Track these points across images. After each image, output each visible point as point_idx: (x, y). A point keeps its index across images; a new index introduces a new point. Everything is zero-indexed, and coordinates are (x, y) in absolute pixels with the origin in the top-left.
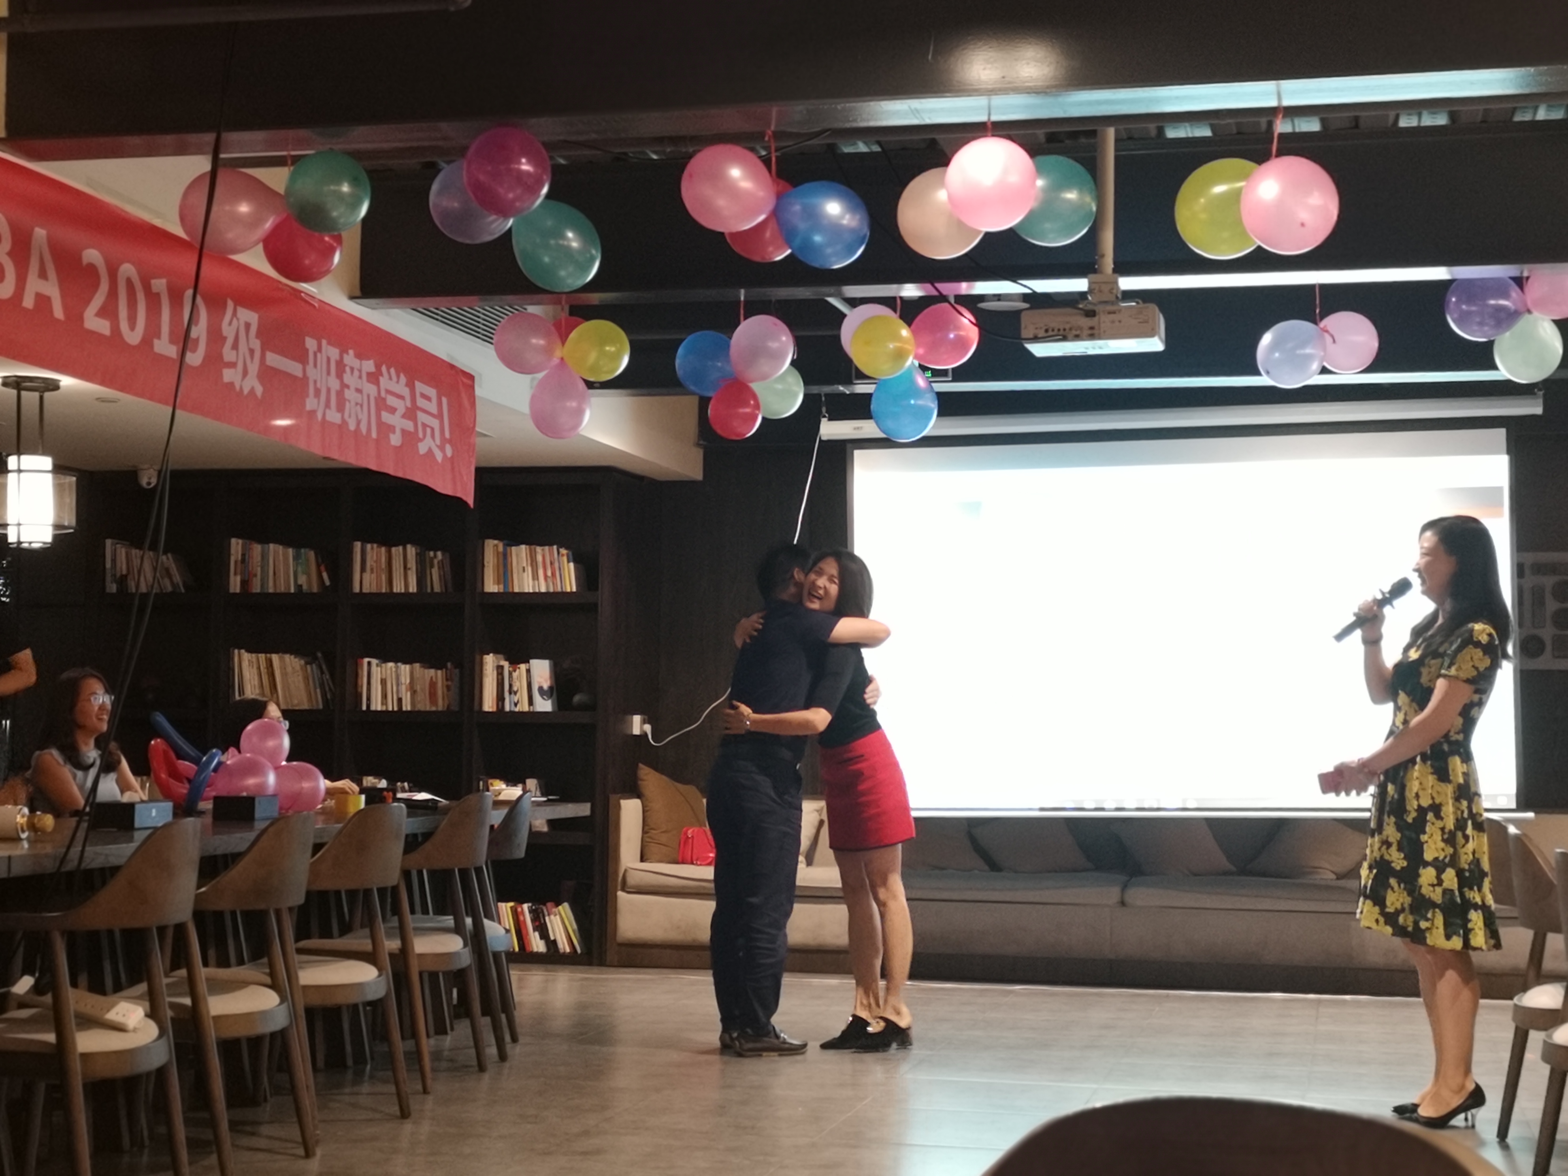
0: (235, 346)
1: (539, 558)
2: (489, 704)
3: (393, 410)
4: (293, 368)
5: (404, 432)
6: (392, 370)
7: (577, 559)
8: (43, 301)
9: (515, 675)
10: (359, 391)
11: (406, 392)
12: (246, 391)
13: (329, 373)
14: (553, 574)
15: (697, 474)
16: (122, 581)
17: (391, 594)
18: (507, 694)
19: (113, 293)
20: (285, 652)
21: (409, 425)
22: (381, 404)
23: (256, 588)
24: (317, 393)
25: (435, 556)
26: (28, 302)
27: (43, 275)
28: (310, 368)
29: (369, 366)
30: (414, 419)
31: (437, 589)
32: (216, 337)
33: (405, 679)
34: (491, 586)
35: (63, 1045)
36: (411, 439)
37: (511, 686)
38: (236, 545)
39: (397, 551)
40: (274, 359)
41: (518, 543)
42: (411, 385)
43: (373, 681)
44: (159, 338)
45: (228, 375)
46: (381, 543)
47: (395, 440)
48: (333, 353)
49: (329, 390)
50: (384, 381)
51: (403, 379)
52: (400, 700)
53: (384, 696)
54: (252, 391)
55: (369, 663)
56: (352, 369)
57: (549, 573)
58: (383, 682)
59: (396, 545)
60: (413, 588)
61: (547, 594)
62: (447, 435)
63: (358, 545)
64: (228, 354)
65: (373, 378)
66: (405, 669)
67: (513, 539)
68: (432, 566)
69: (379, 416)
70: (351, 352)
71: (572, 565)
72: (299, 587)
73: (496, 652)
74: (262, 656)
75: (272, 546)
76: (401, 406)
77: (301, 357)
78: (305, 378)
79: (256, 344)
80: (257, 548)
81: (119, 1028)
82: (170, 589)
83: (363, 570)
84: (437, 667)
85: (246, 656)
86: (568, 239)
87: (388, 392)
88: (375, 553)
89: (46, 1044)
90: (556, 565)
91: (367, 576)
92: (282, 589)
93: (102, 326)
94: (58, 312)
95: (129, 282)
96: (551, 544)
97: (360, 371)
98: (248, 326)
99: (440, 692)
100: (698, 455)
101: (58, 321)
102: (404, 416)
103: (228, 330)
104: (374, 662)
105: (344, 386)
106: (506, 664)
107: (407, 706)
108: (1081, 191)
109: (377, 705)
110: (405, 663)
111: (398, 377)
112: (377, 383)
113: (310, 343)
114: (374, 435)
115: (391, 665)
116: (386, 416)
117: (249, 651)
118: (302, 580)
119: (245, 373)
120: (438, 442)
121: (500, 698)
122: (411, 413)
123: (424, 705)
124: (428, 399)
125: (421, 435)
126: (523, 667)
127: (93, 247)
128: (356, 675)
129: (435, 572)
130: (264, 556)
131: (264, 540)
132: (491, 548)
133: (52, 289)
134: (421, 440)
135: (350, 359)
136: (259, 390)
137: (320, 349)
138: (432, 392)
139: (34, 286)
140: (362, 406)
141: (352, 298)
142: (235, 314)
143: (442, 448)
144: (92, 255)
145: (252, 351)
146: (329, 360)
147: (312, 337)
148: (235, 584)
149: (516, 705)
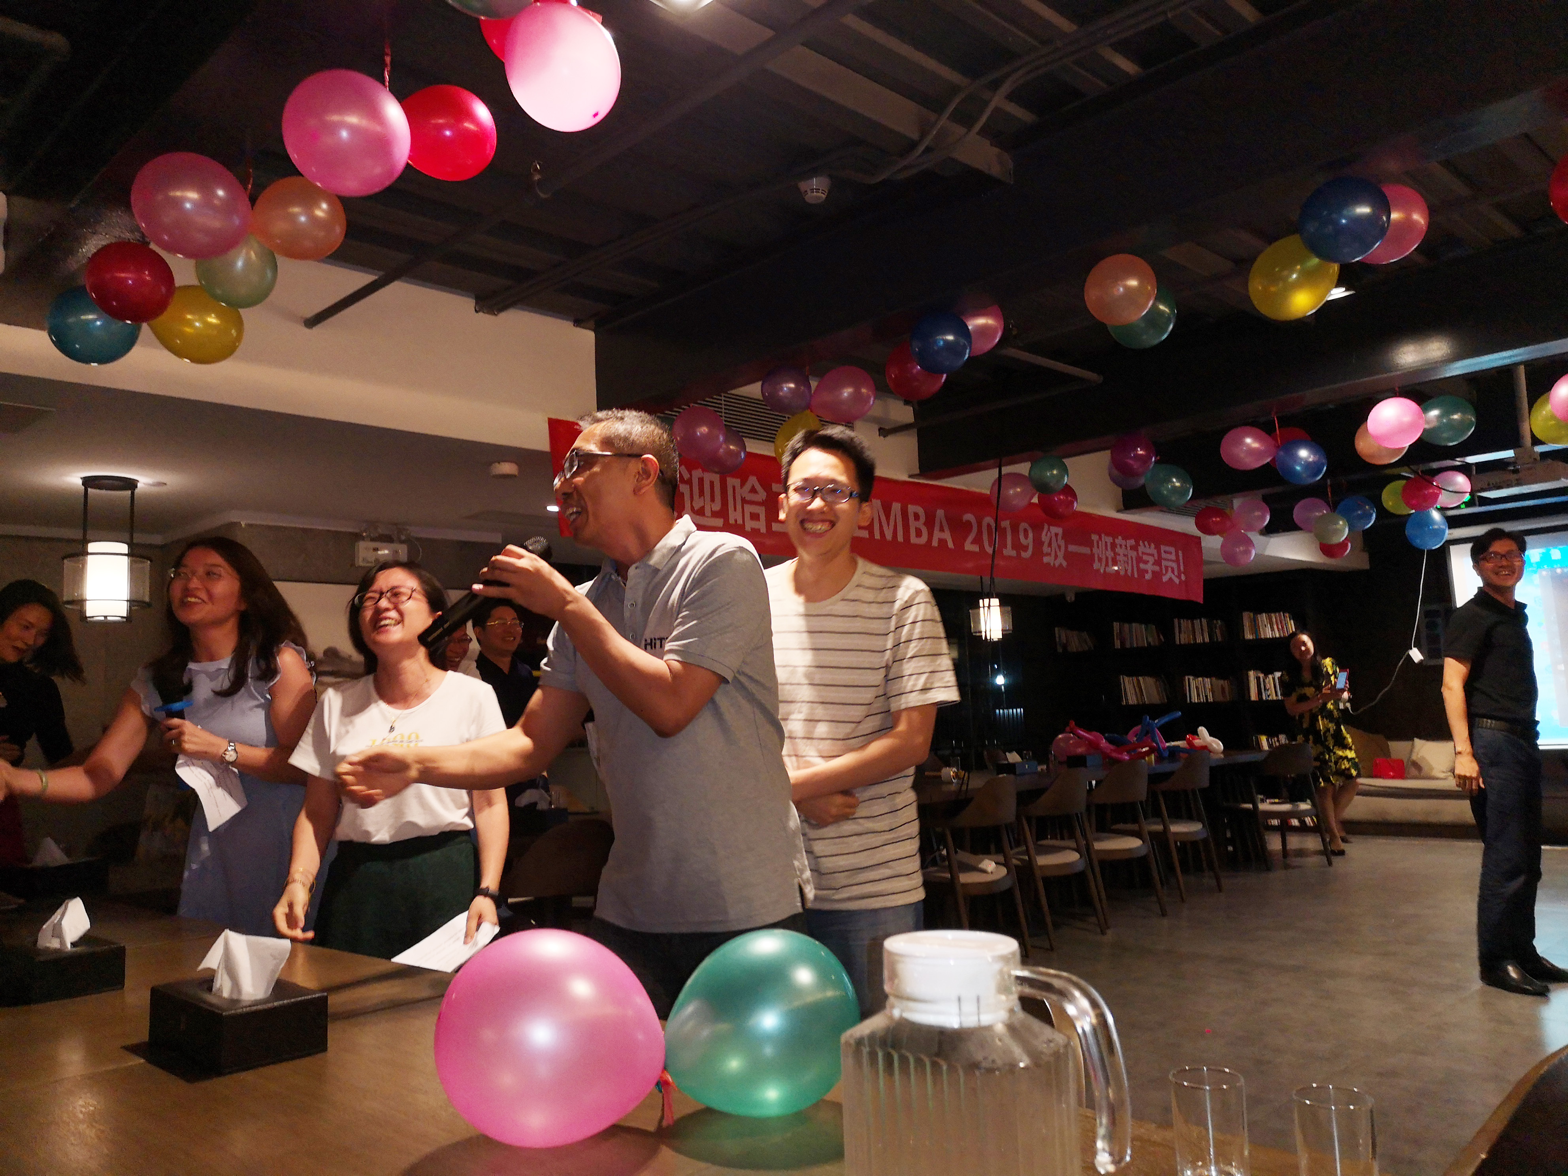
0: (1050, 545)
1: (1274, 620)
2: (1254, 697)
3: (1146, 562)
4: (1085, 550)
5: (1153, 572)
6: (1146, 543)
7: (1294, 618)
8: (942, 542)
9: (1267, 681)
10: (1125, 555)
11: (1155, 552)
12: (1057, 565)
13: (1106, 549)
14: (1282, 627)
15: (1367, 567)
16: (1065, 647)
17: (1195, 643)
18: (1263, 691)
19: (980, 531)
20: (1146, 675)
21: (1157, 568)
22: (1139, 560)
23: (1128, 646)
24: (1100, 560)
25: (1217, 623)
26: (935, 543)
27: (942, 529)
28: (1095, 550)
29: (1132, 542)
30: (1160, 565)
31: (1220, 639)
32: (1038, 543)
33: (1208, 686)
34: (1249, 636)
35: (954, 879)
36: (1157, 575)
37: (1265, 686)
38: (1116, 625)
39: (1197, 622)
40: (1072, 548)
41: (1261, 613)
42: (1158, 548)
43: (1192, 689)
44: (1006, 547)
45: (1046, 560)
46: (1188, 619)
47: (1148, 576)
48: (1109, 540)
49: (1107, 558)
50: (1141, 549)
51: (1153, 546)
52: (1206, 696)
53: (1198, 695)
54: (1061, 565)
55: (1189, 679)
56: (1121, 546)
57: (1280, 627)
58: (1197, 688)
59: (1196, 619)
60: (1207, 640)
61: (1280, 638)
62: (1182, 568)
63: (1176, 621)
64: (1046, 549)
65: (1135, 548)
66: (1207, 680)
67: (1258, 610)
68: (1216, 628)
69: (1138, 567)
70: (1120, 537)
71: (1292, 622)
72: (1149, 643)
73: (1255, 669)
74: (1134, 678)
75: (1134, 625)
76: (1151, 560)
77: (1090, 544)
78: (1093, 555)
79: (1062, 543)
80: (1126, 626)
81: (984, 871)
82: (1087, 649)
83: (1180, 632)
84: (1224, 680)
85: (1126, 679)
86: (1173, 482)
87: (1143, 553)
88: (1185, 624)
89: (947, 878)
90: (1284, 622)
91: (1182, 635)
92: (1140, 645)
93: (975, 548)
94: (951, 545)
95: (989, 525)
96: (1279, 612)
97: (1126, 546)
98: (1056, 535)
99: (1227, 692)
100: (1365, 556)
101: (951, 549)
102: (1154, 564)
103: (1045, 538)
104: (1191, 678)
105: (1116, 554)
106: (1261, 676)
107: (1211, 699)
108: (1463, 413)
109: (1195, 700)
110: (1207, 677)
111: (1150, 545)
112: (1137, 551)
113: (1095, 537)
114: (1136, 576)
115: (1200, 679)
116: (1142, 566)
117: (1128, 675)
118: (1150, 640)
119: (1056, 557)
120: (1176, 573)
121: (1260, 693)
122: (1158, 562)
123: (1220, 698)
124: (1170, 553)
125: (1164, 572)
126: (1270, 676)
127: (968, 512)
128: (1183, 686)
129: (1218, 631)
130: (1130, 631)
131: (1130, 622)
132: (1247, 617)
133: (947, 536)
134: (1165, 575)
135: (1119, 540)
136: (1065, 564)
137: (1100, 538)
138: (1172, 550)
139: (937, 535)
140: (1128, 563)
141: (1118, 511)
142: (1049, 529)
143: (1179, 577)
144: (969, 517)
145: (1059, 547)
146: (1106, 542)
147: (1095, 533)
148: (1118, 644)
149: (1269, 696)
